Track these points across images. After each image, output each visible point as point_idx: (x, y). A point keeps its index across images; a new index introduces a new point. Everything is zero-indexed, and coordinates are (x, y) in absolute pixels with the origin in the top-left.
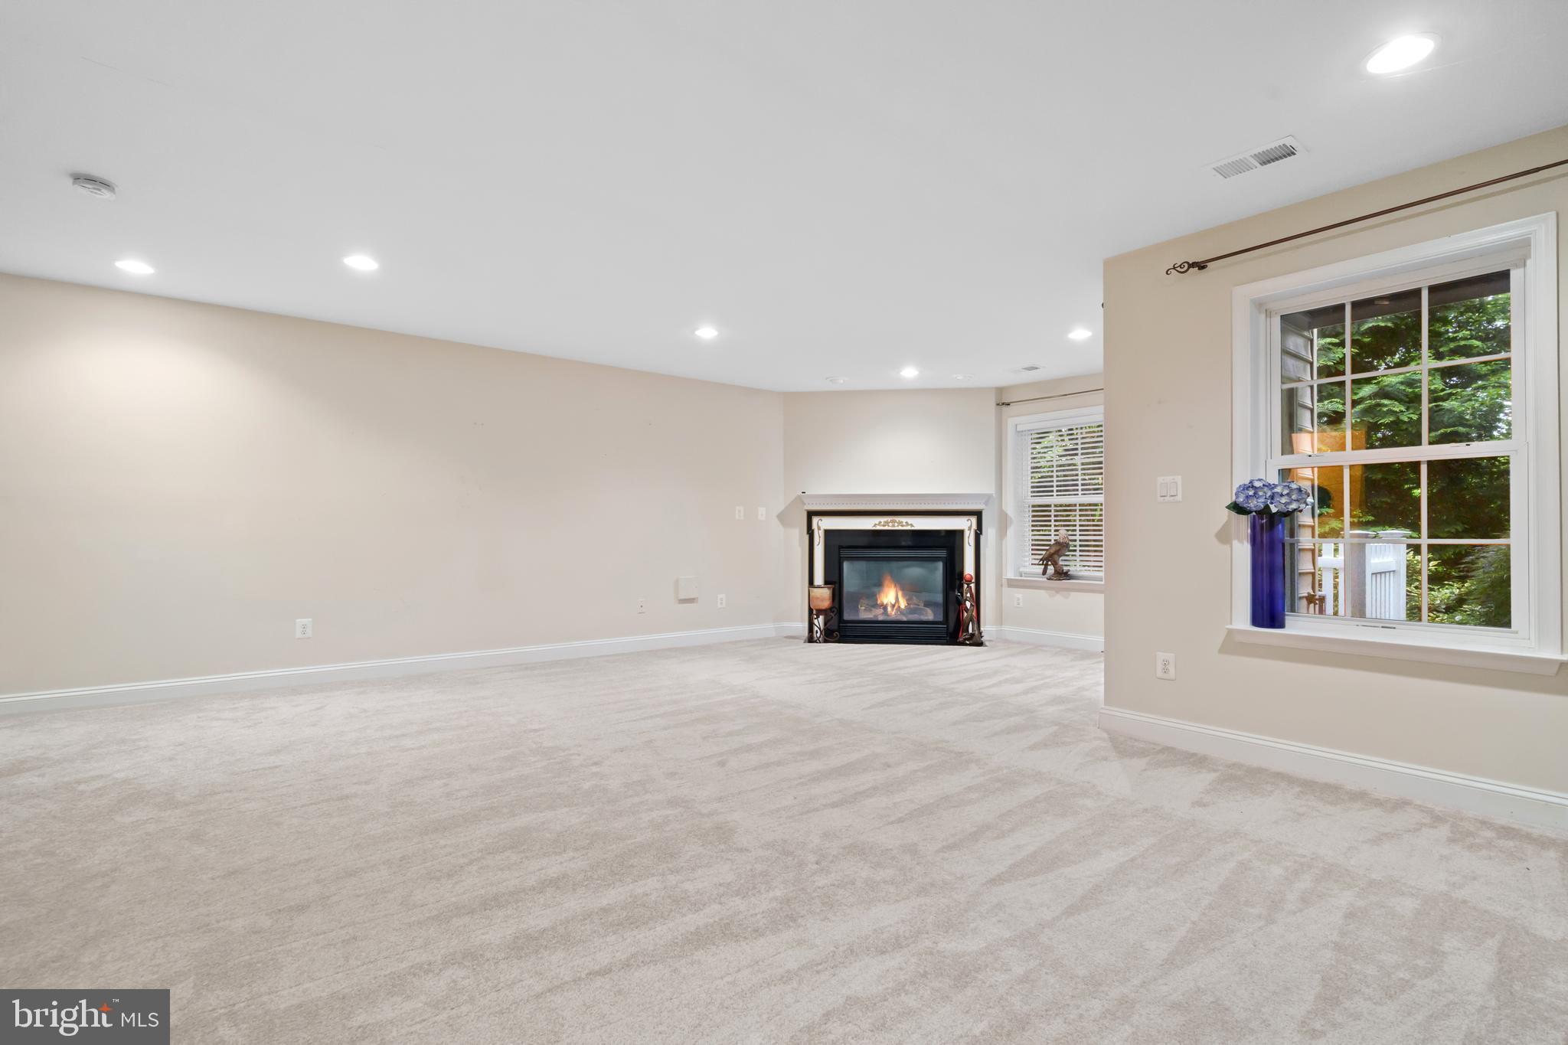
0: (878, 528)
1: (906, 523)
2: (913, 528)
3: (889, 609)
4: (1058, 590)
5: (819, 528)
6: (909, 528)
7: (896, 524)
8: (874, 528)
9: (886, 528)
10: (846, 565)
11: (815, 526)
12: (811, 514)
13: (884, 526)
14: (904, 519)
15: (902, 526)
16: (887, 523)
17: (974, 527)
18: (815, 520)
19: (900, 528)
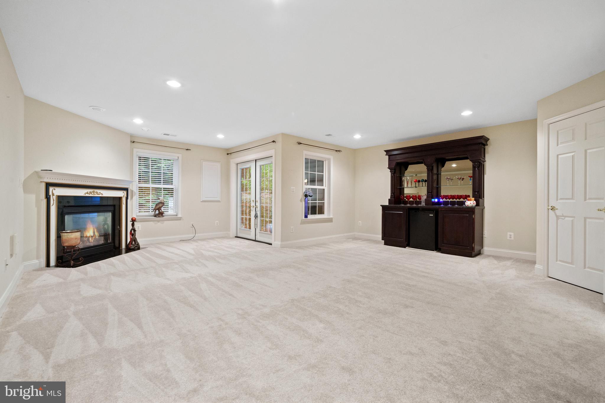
0: (87, 195)
1: (100, 193)
2: (102, 196)
3: (90, 239)
4: (158, 221)
5: (53, 195)
6: (101, 195)
7: (95, 193)
8: (85, 195)
9: (91, 195)
10: (66, 217)
11: (51, 193)
12: (48, 185)
13: (89, 194)
14: (99, 191)
15: (98, 194)
16: (90, 192)
17: (125, 196)
18: (51, 189)
19: (97, 195)
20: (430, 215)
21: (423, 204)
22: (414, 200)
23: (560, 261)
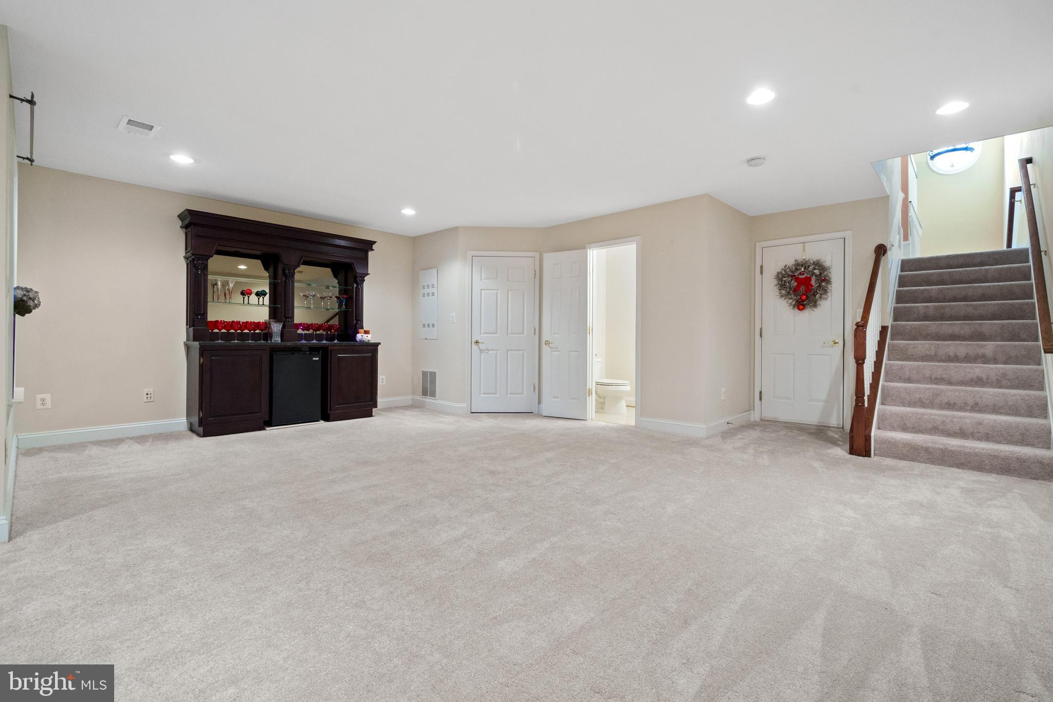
20: (314, 359)
21: (277, 339)
22: (250, 331)
23: (484, 394)
